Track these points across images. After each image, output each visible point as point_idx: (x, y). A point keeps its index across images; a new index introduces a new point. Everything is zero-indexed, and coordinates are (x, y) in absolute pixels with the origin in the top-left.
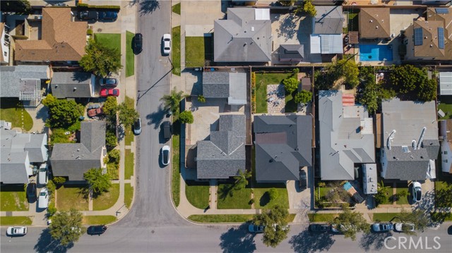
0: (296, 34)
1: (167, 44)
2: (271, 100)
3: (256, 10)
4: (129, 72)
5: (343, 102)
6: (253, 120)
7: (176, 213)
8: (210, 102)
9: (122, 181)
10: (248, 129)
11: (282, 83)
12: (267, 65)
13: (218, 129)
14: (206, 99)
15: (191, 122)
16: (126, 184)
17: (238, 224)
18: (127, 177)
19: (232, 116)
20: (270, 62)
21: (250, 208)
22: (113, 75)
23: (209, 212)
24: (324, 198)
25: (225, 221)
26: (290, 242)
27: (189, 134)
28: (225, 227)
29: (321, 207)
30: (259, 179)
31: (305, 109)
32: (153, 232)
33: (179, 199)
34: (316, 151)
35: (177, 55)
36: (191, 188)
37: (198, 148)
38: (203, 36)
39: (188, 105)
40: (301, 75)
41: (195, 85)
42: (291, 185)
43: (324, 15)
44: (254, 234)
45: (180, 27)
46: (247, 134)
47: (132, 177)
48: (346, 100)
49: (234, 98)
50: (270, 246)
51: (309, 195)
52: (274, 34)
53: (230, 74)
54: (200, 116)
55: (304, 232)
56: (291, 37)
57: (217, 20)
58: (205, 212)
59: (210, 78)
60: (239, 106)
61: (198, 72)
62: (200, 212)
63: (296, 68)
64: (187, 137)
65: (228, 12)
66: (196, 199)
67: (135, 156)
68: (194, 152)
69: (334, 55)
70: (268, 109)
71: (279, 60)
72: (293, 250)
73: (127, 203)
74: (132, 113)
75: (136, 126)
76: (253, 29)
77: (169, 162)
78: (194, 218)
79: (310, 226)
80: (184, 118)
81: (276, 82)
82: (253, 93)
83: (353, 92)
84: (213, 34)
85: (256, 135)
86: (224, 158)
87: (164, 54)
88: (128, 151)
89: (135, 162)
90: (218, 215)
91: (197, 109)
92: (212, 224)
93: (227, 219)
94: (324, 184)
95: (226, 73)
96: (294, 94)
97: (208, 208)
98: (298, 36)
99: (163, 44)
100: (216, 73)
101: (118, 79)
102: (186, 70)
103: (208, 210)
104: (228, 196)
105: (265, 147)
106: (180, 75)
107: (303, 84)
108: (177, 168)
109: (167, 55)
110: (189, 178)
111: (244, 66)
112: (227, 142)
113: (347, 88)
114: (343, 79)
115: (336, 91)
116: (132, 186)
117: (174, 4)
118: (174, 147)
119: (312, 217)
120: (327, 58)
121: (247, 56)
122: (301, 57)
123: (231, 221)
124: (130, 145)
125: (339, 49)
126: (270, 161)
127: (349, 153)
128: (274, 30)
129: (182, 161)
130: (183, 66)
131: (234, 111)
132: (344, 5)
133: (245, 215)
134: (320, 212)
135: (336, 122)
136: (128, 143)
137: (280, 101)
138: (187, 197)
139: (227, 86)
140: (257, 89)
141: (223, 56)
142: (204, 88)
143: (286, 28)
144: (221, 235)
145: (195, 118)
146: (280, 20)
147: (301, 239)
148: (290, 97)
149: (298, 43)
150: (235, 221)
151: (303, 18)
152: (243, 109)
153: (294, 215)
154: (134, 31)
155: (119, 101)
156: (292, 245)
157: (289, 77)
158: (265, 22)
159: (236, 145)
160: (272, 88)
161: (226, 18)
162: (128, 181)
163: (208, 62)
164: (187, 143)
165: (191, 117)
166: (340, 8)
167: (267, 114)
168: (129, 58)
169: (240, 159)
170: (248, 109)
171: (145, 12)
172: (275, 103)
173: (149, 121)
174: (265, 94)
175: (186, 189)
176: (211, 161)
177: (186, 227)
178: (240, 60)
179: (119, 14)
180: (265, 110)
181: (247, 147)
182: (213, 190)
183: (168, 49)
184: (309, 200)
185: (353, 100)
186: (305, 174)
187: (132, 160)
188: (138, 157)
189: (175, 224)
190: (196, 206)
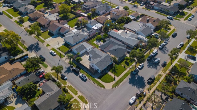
2: (98, 44)
3: (72, 31)
4: (46, 67)
6: (99, 49)
7: (107, 90)
9: (75, 97)
16: (78, 97)
17: (129, 77)
18: (76, 94)
21: (127, 69)
23: (117, 80)
25: (124, 78)
28: (127, 80)
33: (102, 85)
36: (102, 78)
38: (62, 45)
45: (53, 48)
47: (78, 93)
55: (148, 62)
58: (115, 81)
59: (75, 47)
62: (114, 82)
66: (108, 80)
67: (72, 86)
75: (63, 77)
76: (76, 32)
78: (114, 86)
81: (95, 40)
86: (103, 58)
88: (68, 87)
89: (74, 88)
90: (120, 78)
102: (66, 54)
103: (116, 80)
104: (116, 71)
105: (110, 50)
106: (65, 57)
108: (91, 77)
109: (56, 55)
110: (98, 77)
112: (99, 55)
115: (111, 31)
116: (81, 95)
117: (46, 45)
118: (83, 73)
123: (126, 77)
124: (67, 84)
125: (101, 25)
126: (116, 50)
129: (91, 75)
130: (64, 54)
133: (128, 72)
136: (65, 84)
137: (100, 43)
138: (104, 82)
139: (83, 45)
141: (74, 42)
144: (129, 83)
147: (150, 65)
148: (102, 41)
151: (86, 28)
159: (102, 54)
160: (95, 42)
162: (78, 95)
169: (107, 55)
173: (67, 73)
175: (101, 80)
177: (115, 91)
182: (110, 73)
185: (117, 30)
187: (72, 88)
188: (74, 85)
189: (111, 93)
190: (111, 82)
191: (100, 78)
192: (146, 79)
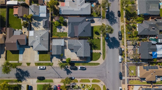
0: (39, 22)
1: (42, 67)
2: (62, 31)
3: (30, 35)
4: (52, 81)
5: (64, 6)
6: (69, 37)
7: (102, 64)
8: (63, 52)
10: (73, 39)
11: (56, 27)
12: (50, 32)
13: (73, 50)
14: (62, 53)
15: (70, 59)
16: (92, 82)
17: (106, 42)
18: (89, 81)
19: (68, 44)
20: (49, 31)
21: (100, 39)
22: (53, 87)
23: (102, 53)
24: (97, 13)
25: (105, 47)
26: (112, 25)
27: (74, 60)
28: (107, 47)
29: (100, 15)
30: (90, 35)
31: (66, 19)
32: (109, 72)
33: (97, 63)
34: (81, 16)
35: (46, 64)
36: (93, 59)
37: (80, 56)
38: (39, 55)
39: (64, 60)
40: (54, 20)
41: (57, 58)
42: (92, 25)
43: (32, 12)
44: (109, 37)
45: (35, 63)
46: (75, 39)
47: (89, 80)
48: (63, 5)
49: (62, 43)
50: (114, 31)
51: (96, 18)
52: (39, 29)
53: (53, 45)
54: (68, 56)
55: (109, 20)
56: (40, 24)
57: (33, 50)
58: (102, 54)
59: (54, 52)
60: (65, 42)
61: (52, 56)
62: (102, 56)
63: (51, 22)
64: (76, 60)
65: (30, 46)
66: (97, 57)
67: (82, 79)
68: (81, 58)
69: (47, 9)
70: (66, 32)
71: (48, 28)
72: (115, 24)
73: (98, 81)
74: (66, 80)
75: (71, 79)
76: (37, 37)
77: (84, 67)
78: (104, 58)
79: (106, 18)
80: (69, 61)
81: (56, 29)
82: (60, 37)
83: (60, 3)
84: (38, 51)
85: (75, 36)
86: (83, 47)
87: (45, 69)
88: (80, 81)
89: (84, 79)
90: (103, 49)
91: (65, 57)
92: (106, 52)
94: (92, 13)
95: (53, 46)
96: (60, 23)
97: (100, 53)
98: (40, 21)
99: (41, 69)
100: (52, 50)
101: (54, 85)
102: (51, 61)
104: (96, 46)
105: (79, 33)
106: (53, 63)
107: (57, 19)
108: (86, 64)
109: (45, 67)
110: (90, 60)
111: (50, 40)
112: (78, 46)
113: (59, 5)
114: (55, 6)
115: (59, 8)
116: (93, 80)
117: (26, 65)
118: (79, 65)
119: (103, 18)
120: (48, 11)
121: (47, 39)
122: (47, 20)
123: (105, 45)
124: (78, 81)
125: (45, 7)
126: (84, 31)
127: (82, 5)
128: (37, 30)
129: (84, 62)
130: (50, 62)
131: (66, 44)
132: (29, 5)
133: (103, 40)
134: (102, 15)
135: (71, 9)
136: (77, 81)
137: (63, 28)
138: (97, 60)
139: (57, 46)
140: (58, 35)
141: (46, 47)
142: (58, 54)
143: (36, 25)
144: (110, 49)
145: (69, 58)
146: (34, 27)
147: (111, 21)
148: (62, 24)
149: (42, 21)
150: (105, 44)
151: (33, 19)
152: (65, 41)
153: (103, 24)
154: (36, 80)
155: (62, 84)
156: (113, 25)
157: (55, 25)
158: (34, 32)
159: (79, 43)
160: (58, 30)
161: (32, 46)
162: (91, 81)
163: (48, 53)
164: (78, 60)
165: (68, 59)
166: (30, 6)
167: (68, 32)
168: (46, 81)
169: (83, 41)
170: (66, 39)
171: (29, 75)
172: (64, 30)
173: (69, 74)
174: (60, 33)
175: (94, 61)
176: (84, 52)
177: (107, 61)
178: (48, 41)
179: (30, 85)
180: (66, 33)
181: (79, 39)
182: (94, 51)
183: (43, 67)
184: (98, 19)
185: (63, 3)
186: (88, 20)
187: (83, 80)
188: (82, 78)
189: (106, 64)
190: (100, 57)
191: (91, 60)
192: (117, 37)
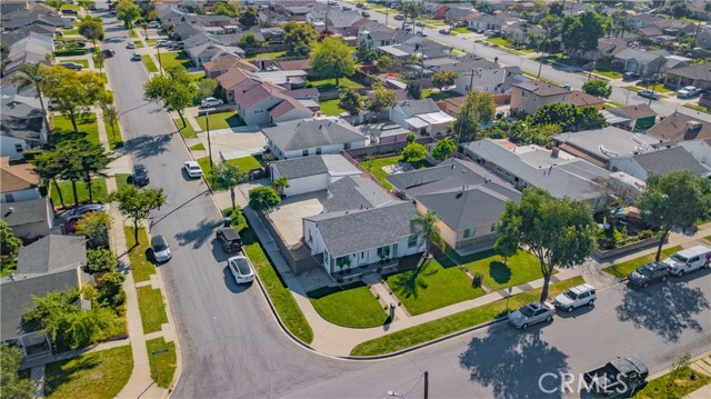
7: (313, 356)
9: (138, 339)
16: (149, 342)
18: (151, 328)
21: (482, 293)
23: (396, 327)
25: (448, 331)
28: (460, 343)
33: (306, 328)
54: (288, 213)
58: (386, 329)
62: (378, 332)
67: (164, 291)
72: (644, 330)
78: (363, 352)
81: (392, 163)
85: (406, 191)
87: (190, 178)
88: (143, 289)
89: (166, 301)
90: (424, 325)
91: (279, 208)
93: (449, 325)
99: (185, 172)
104: (419, 290)
109: (197, 177)
116: (168, 340)
117: (191, 145)
121: (331, 139)
123: (462, 326)
124: (147, 279)
126: (458, 196)
127: (570, 169)
129: (281, 271)
133: (483, 308)
134: (619, 261)
136: (142, 278)
138: (325, 317)
139: (319, 158)
144: (458, 360)
154: (129, 172)
159: (381, 201)
160: (390, 168)
162: (153, 335)
171: (145, 158)
187: (159, 299)
188: (174, 290)
189: (324, 377)
190: (359, 327)
